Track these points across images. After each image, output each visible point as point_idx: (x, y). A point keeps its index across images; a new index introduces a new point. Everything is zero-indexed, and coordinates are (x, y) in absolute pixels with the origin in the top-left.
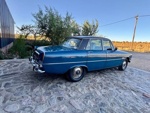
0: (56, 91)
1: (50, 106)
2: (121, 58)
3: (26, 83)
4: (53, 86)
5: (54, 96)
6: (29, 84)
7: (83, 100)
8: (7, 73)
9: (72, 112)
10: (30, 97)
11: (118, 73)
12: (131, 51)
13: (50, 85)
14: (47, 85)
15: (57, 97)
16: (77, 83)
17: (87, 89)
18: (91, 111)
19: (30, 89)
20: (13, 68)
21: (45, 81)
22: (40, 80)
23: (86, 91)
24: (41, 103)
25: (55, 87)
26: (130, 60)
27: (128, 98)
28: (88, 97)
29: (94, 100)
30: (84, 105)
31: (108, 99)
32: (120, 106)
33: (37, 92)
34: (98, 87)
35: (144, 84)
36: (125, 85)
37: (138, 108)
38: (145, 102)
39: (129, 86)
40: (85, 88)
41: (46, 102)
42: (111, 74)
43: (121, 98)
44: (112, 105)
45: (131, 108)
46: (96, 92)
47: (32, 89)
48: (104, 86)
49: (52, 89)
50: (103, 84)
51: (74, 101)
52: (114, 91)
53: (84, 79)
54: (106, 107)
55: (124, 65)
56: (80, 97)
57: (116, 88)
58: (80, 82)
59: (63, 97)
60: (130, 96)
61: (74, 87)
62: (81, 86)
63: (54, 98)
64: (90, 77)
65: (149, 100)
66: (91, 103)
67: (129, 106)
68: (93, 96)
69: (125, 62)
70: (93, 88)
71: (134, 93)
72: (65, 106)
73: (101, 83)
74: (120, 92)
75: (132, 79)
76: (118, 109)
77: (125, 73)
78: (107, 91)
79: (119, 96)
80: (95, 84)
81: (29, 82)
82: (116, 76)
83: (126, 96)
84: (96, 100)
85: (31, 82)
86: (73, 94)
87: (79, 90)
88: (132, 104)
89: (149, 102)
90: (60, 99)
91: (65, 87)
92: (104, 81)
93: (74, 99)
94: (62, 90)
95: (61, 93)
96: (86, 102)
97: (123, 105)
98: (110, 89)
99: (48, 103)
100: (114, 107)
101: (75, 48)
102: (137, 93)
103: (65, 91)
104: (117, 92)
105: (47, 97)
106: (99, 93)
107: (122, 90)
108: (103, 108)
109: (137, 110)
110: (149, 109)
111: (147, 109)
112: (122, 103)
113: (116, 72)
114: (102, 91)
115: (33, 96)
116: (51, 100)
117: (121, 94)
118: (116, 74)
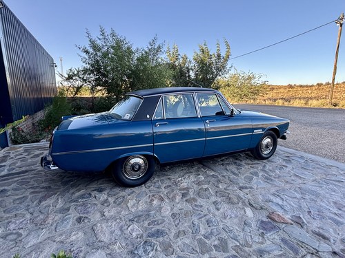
0: (84, 205)
1: (54, 232)
3: (37, 190)
4: (82, 197)
5: (73, 215)
6: (39, 192)
7: (123, 223)
8: (14, 171)
9: (87, 245)
10: (28, 216)
11: (249, 164)
13: (78, 194)
14: (73, 193)
15: (79, 215)
16: (133, 189)
17: (146, 202)
18: (124, 245)
19: (37, 201)
20: (29, 161)
21: (72, 186)
22: (65, 184)
23: (142, 206)
24: (41, 227)
25: (84, 198)
26: (285, 134)
27: (228, 222)
28: (137, 218)
29: (146, 223)
30: (119, 233)
31: (178, 224)
32: (194, 238)
33: (46, 206)
34: (174, 197)
35: (296, 191)
36: (241, 194)
37: (231, 244)
38: (261, 231)
39: (249, 196)
40: (145, 199)
41: (52, 225)
42: (228, 168)
43: (208, 222)
44: (178, 235)
45: (216, 243)
46: (161, 208)
47: (40, 201)
48: (191, 194)
49: (77, 201)
50: (191, 190)
51: (103, 225)
52: (205, 207)
53: (156, 179)
54: (161, 239)
55: (267, 146)
56: (120, 218)
57: (214, 200)
58: (143, 188)
59: (90, 216)
60: (236, 217)
61: (124, 197)
62: (139, 196)
63: (69, 218)
64: (172, 177)
65: (274, 228)
66: (136, 230)
67: (214, 238)
68: (149, 215)
69: (267, 141)
70: (162, 199)
71: (249, 212)
72: (81, 234)
73: (187, 189)
74: (218, 209)
75: (272, 180)
76: (185, 244)
77: (264, 166)
78: (189, 205)
79: (208, 217)
80: (173, 191)
81: (43, 188)
82: (234, 174)
83: (225, 218)
84: (149, 224)
85: (46, 188)
86: (110, 212)
87: (129, 205)
88: (224, 235)
89: (270, 231)
90: (79, 220)
91: (106, 197)
92: (199, 183)
93: (107, 220)
94: (95, 204)
95: (90, 210)
96: (125, 227)
97: (204, 235)
98: (200, 201)
99: (53, 227)
100: (178, 239)
101: (127, 117)
102: (256, 212)
103: (99, 205)
104: (212, 208)
105: (60, 215)
106: (167, 210)
107: (225, 205)
108: (153, 240)
109: (227, 247)
110: (255, 247)
111: (251, 247)
112: (203, 231)
113: (243, 163)
114: (179, 205)
115: (35, 215)
116: (62, 222)
117: (217, 213)
118: (238, 169)
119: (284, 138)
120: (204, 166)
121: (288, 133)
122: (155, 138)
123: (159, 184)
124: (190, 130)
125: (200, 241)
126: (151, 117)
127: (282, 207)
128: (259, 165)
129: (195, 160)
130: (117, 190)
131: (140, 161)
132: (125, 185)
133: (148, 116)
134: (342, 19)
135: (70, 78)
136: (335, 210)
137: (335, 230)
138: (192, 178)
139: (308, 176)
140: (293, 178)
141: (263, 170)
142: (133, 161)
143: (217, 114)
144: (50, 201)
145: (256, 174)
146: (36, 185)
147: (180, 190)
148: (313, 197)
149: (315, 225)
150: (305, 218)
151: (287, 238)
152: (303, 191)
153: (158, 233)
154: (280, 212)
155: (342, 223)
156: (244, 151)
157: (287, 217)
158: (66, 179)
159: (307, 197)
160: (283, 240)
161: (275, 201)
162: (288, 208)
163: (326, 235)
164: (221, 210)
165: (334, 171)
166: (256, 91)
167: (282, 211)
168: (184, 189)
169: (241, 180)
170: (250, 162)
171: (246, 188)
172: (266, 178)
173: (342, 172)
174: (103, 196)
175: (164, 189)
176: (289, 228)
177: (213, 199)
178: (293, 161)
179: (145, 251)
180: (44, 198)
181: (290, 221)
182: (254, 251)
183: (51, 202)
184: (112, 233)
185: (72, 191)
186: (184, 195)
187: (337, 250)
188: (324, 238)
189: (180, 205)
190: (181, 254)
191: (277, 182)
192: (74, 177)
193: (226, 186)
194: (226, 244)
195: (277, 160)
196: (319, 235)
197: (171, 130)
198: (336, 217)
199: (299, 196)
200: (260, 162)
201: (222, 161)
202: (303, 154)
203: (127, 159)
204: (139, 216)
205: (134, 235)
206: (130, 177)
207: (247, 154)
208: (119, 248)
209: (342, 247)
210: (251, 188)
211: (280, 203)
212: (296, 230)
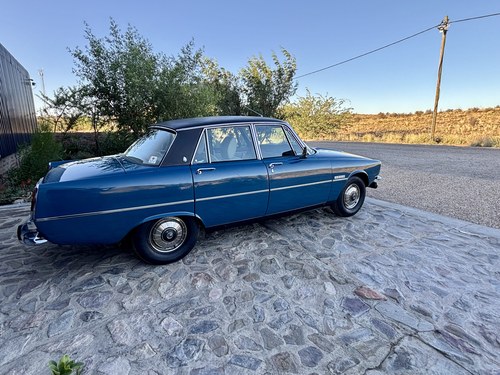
0: (91, 294)
1: (45, 338)
2: (332, 176)
3: (13, 277)
4: (88, 282)
5: (75, 310)
6: (18, 280)
7: (152, 317)
9: (100, 352)
10: (1, 317)
11: (328, 224)
12: (432, 142)
13: (80, 279)
14: (73, 278)
15: (84, 310)
16: (167, 267)
17: (186, 285)
18: (155, 346)
19: (15, 293)
21: (71, 268)
22: (59, 265)
23: (181, 290)
24: (24, 332)
25: (91, 284)
26: (375, 181)
27: (302, 304)
28: (174, 308)
29: (187, 314)
30: (148, 330)
31: (234, 311)
32: (256, 329)
33: (30, 302)
34: (227, 274)
35: (390, 256)
36: (319, 264)
37: (307, 332)
38: (346, 312)
39: (329, 267)
40: (185, 279)
41: (41, 328)
42: (300, 230)
43: (276, 306)
44: (233, 327)
45: (287, 333)
46: (208, 292)
47: (20, 294)
48: (251, 269)
49: (80, 290)
50: (250, 264)
51: (123, 322)
52: (271, 285)
53: (199, 251)
54: (210, 334)
55: (352, 198)
56: (149, 310)
57: (282, 275)
58: (181, 264)
59: (102, 310)
60: (313, 295)
61: (152, 280)
62: (175, 276)
63: (70, 315)
64: (223, 247)
65: (363, 307)
66: (172, 324)
67: (284, 327)
68: (191, 303)
69: (352, 190)
70: (209, 279)
71: (330, 287)
72: (89, 338)
73: (245, 262)
74: (288, 287)
75: (359, 244)
76: (244, 338)
77: (349, 225)
78: (248, 284)
79: (274, 299)
80: (225, 266)
81: (23, 273)
82: (309, 237)
83: (298, 298)
84: (192, 315)
85: (28, 273)
86: (132, 302)
87: (160, 289)
88: (297, 322)
89: (358, 311)
90: (86, 317)
91: (125, 280)
92: (261, 253)
93: (129, 314)
94: (109, 292)
95: (101, 301)
96: (157, 322)
97: (270, 324)
98: (263, 278)
99: (44, 331)
100: (235, 332)
101: (153, 161)
102: (340, 287)
103: (115, 294)
104: (281, 286)
105: (54, 313)
106: (217, 293)
107: (298, 281)
108: (199, 337)
109: (302, 337)
110: (339, 334)
111: (333, 334)
112: (268, 319)
113: (320, 222)
114: (233, 286)
115: (12, 315)
116: (58, 322)
117: (287, 292)
118: (314, 231)
119: (374, 186)
120: (268, 229)
121: (380, 179)
122: (196, 191)
123: (205, 258)
124: (246, 179)
125: (265, 332)
126: (189, 160)
127: (373, 279)
128: (342, 224)
129: (256, 221)
130: (142, 269)
131: (175, 226)
132: (155, 262)
133: (185, 159)
134: (446, 24)
135: (59, 102)
136: (438, 278)
137: (437, 303)
138: (252, 246)
139: (405, 235)
140: (386, 239)
141: (347, 231)
142: (164, 226)
143: (284, 154)
144: (36, 293)
145: (338, 237)
146: (11, 270)
147: (235, 264)
148: (412, 263)
149: (414, 299)
150: (402, 291)
151: (380, 318)
152: (399, 256)
153: (206, 327)
154: (371, 285)
155: (446, 294)
156: (322, 205)
157: (380, 292)
158: (60, 258)
159: (404, 263)
160: (375, 322)
161: (363, 271)
162: (380, 279)
163: (428, 310)
164: (293, 288)
165: (437, 228)
166: (337, 122)
167: (373, 284)
168: (240, 263)
169: (319, 246)
170: (329, 220)
171: (326, 256)
172: (351, 241)
173: (446, 229)
174: (121, 280)
175: (211, 265)
176: (382, 306)
177: (281, 273)
178: (386, 217)
179: (188, 353)
180: (26, 289)
181: (383, 296)
182: (338, 339)
183: (39, 294)
184: (137, 331)
185: (71, 275)
186: (240, 271)
187: (440, 328)
188: (425, 314)
189: (236, 285)
190: (240, 352)
191: (366, 246)
192: (72, 254)
193: (298, 254)
194: (301, 333)
195: (366, 216)
196: (420, 311)
197: (220, 178)
198: (440, 287)
199: (394, 263)
200: (343, 220)
201: (292, 220)
202: (398, 207)
203: (155, 223)
204: (177, 305)
205: (171, 331)
206: (161, 249)
207: (325, 210)
208: (149, 352)
209: (446, 324)
210: (332, 255)
211: (371, 274)
212: (391, 307)
